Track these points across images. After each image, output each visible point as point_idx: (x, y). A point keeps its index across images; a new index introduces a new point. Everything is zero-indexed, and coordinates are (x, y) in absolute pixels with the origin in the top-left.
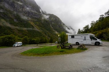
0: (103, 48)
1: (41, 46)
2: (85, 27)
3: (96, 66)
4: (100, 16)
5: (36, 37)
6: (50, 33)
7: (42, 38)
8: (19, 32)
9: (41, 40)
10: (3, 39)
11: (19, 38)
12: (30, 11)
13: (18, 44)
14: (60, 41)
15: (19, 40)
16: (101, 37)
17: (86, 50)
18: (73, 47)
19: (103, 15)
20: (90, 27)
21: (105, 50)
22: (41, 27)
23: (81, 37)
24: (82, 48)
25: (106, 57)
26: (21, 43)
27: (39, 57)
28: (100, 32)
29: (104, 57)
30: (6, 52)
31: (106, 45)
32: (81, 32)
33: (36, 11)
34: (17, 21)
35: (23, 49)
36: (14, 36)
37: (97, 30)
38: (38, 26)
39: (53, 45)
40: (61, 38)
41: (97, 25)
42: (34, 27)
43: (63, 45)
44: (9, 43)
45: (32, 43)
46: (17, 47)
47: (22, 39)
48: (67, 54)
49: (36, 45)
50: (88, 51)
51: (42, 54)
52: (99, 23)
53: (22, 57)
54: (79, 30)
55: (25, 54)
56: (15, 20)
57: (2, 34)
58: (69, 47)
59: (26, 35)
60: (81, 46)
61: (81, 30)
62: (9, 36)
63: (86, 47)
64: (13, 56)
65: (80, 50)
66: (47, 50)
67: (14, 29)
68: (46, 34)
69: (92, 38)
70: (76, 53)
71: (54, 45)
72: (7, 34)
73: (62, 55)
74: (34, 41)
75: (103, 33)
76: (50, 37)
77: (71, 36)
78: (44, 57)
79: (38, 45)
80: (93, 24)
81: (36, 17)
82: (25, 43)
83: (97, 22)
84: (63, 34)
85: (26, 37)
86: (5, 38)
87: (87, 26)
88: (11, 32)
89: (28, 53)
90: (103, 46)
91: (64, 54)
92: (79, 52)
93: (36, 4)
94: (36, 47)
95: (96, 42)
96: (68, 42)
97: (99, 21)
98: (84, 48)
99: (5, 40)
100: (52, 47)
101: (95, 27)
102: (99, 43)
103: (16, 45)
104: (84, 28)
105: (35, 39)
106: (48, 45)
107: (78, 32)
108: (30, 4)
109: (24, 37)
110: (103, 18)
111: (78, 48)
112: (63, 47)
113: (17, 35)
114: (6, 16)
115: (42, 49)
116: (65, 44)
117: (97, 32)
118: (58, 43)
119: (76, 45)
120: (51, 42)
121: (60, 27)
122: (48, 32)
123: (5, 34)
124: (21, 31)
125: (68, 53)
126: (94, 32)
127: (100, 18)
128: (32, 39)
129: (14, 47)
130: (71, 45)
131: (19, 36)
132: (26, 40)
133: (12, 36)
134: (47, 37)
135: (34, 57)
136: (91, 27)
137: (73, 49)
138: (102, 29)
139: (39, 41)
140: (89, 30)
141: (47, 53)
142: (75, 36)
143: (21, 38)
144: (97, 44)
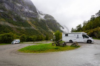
0: (95, 46)
1: (37, 44)
2: (78, 26)
3: (89, 63)
4: (92, 16)
5: (33, 35)
6: (46, 32)
7: (38, 35)
8: (17, 30)
9: (37, 38)
10: (3, 37)
11: (17, 36)
12: (28, 11)
13: (16, 41)
14: (55, 39)
15: (17, 38)
16: (92, 35)
17: (79, 48)
18: (67, 44)
19: (94, 16)
20: (82, 26)
21: (97, 48)
22: (38, 25)
23: (75, 35)
24: (75, 45)
25: (98, 54)
26: (19, 40)
27: (35, 54)
28: (92, 31)
29: (96, 54)
30: (5, 49)
31: (97, 42)
32: (75, 31)
33: (33, 11)
34: (16, 20)
35: (21, 46)
36: (13, 34)
37: (89, 29)
38: (35, 25)
39: (48, 43)
40: (56, 36)
41: (89, 24)
42: (31, 26)
43: (58, 43)
44: (8, 41)
45: (29, 40)
46: (15, 44)
47: (20, 37)
48: (62, 52)
49: (33, 42)
50: (81, 49)
51: (38, 51)
52: (91, 23)
53: (20, 54)
54: (73, 28)
55: (22, 50)
56: (14, 20)
57: (1, 32)
58: (63, 45)
59: (23, 33)
60: (75, 44)
61: (74, 29)
62: (8, 34)
63: (79, 44)
64: (11, 52)
65: (73, 47)
66: (43, 47)
67: (13, 28)
68: (42, 32)
69: (84, 36)
70: (70, 50)
71: (50, 43)
72: (7, 32)
73: (57, 52)
74: (31, 38)
75: (94, 32)
76: (46, 35)
77: (65, 35)
78: (40, 53)
79: (35, 42)
80: (85, 23)
81: (34, 17)
82: (23, 40)
83: (89, 22)
84: (58, 33)
85: (23, 35)
86: (5, 35)
87: (80, 26)
88: (10, 31)
89: (25, 50)
90: (95, 44)
91: (58, 51)
92: (73, 49)
93: (34, 5)
94: (33, 45)
95: (88, 40)
96: (62, 40)
97: (91, 21)
98: (77, 45)
99: (4, 38)
100: (47, 45)
101: (87, 26)
102: (91, 41)
103: (14, 42)
104: (76, 27)
105: (32, 37)
106: (44, 43)
107: (72, 31)
108: (28, 5)
109: (22, 35)
110: (94, 18)
111: (71, 46)
112: (58, 45)
113: (15, 33)
114: (6, 16)
115: (39, 46)
116: (60, 41)
117: (89, 30)
118: (53, 40)
119: (70, 42)
120: (47, 39)
121: (55, 26)
122: (44, 30)
123: (5, 32)
124: (19, 29)
125: (62, 50)
126: (86, 31)
127: (91, 18)
128: (29, 37)
129: (12, 44)
130: (65, 43)
131: (17, 34)
132: (24, 38)
133: (11, 34)
134: (43, 35)
135: (31, 53)
136: (84, 26)
137: (67, 46)
138: (93, 28)
139: (35, 39)
140: (81, 29)
141: (43, 50)
142: (68, 34)
143: (19, 35)
144: (89, 42)
